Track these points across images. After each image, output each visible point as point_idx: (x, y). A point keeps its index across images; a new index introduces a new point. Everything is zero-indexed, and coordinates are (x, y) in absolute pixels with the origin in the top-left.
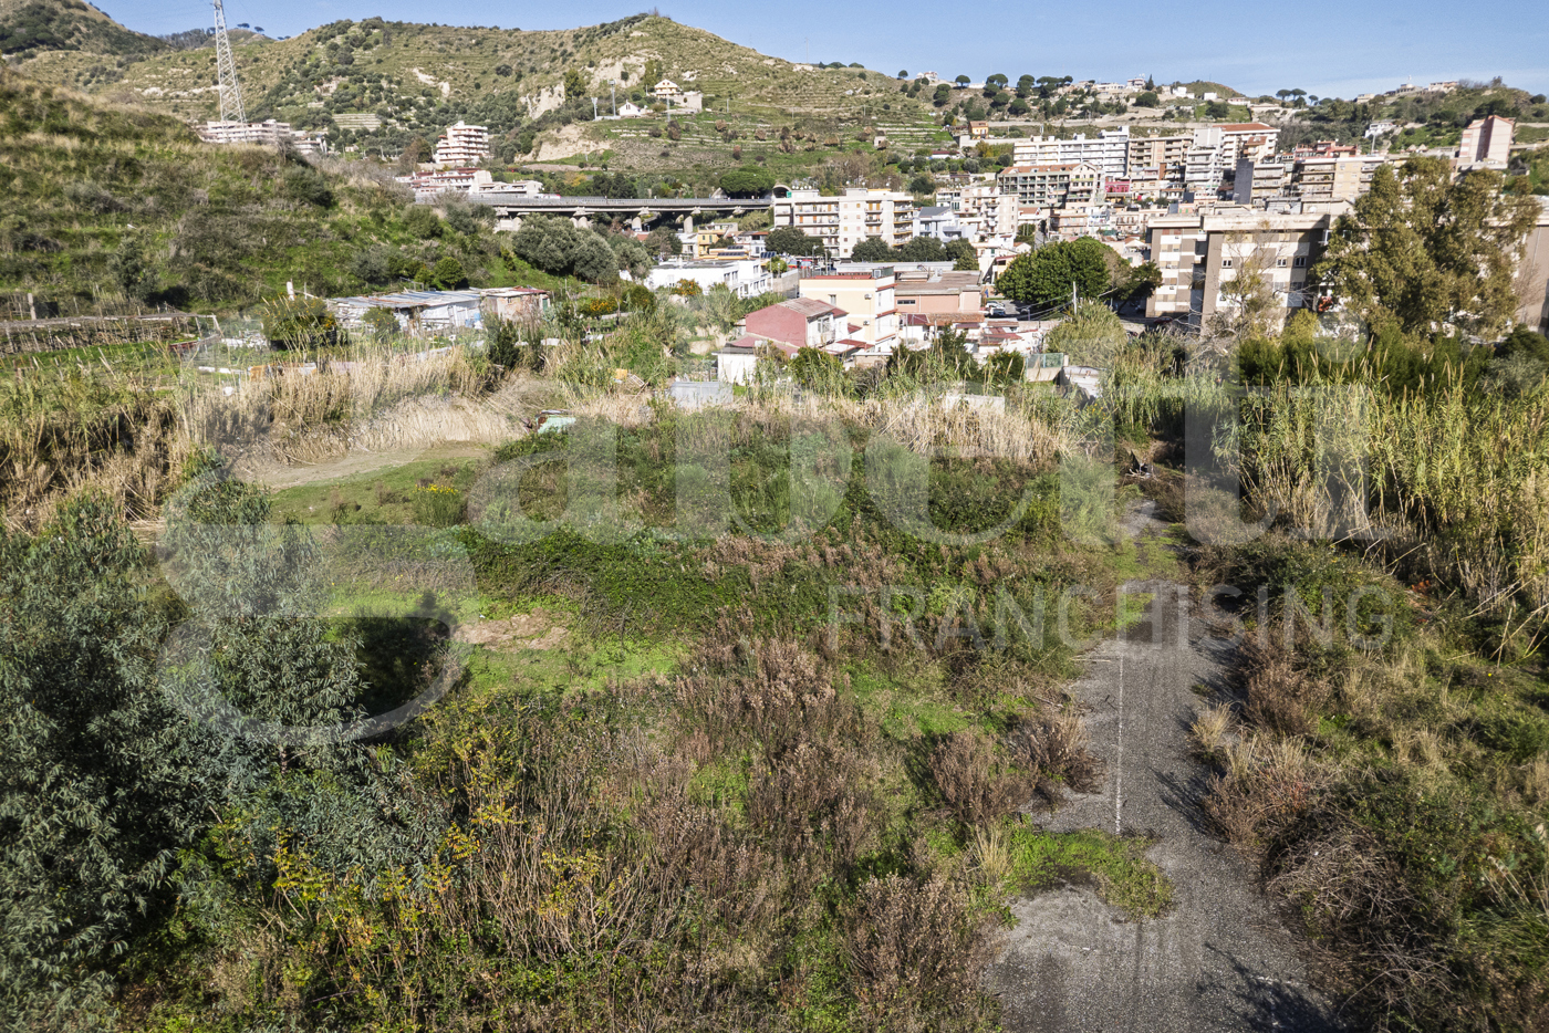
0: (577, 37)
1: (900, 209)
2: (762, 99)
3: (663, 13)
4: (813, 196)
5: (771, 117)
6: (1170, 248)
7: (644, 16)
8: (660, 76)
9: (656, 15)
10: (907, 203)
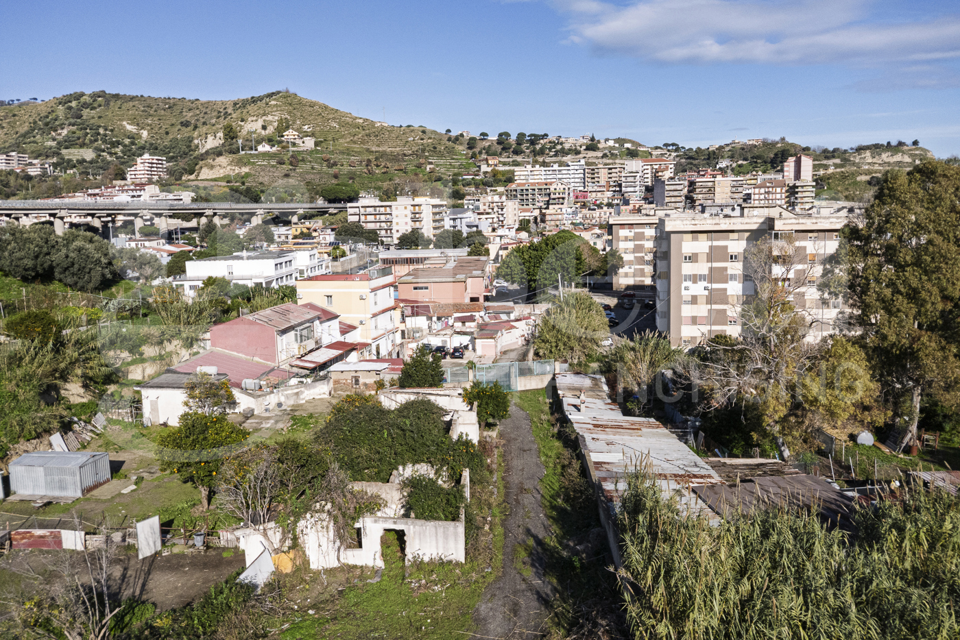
0: (235, 104)
2: (355, 143)
3: (292, 91)
5: (359, 153)
6: (626, 239)
7: (279, 92)
8: (287, 128)
9: (287, 92)
10: (442, 206)
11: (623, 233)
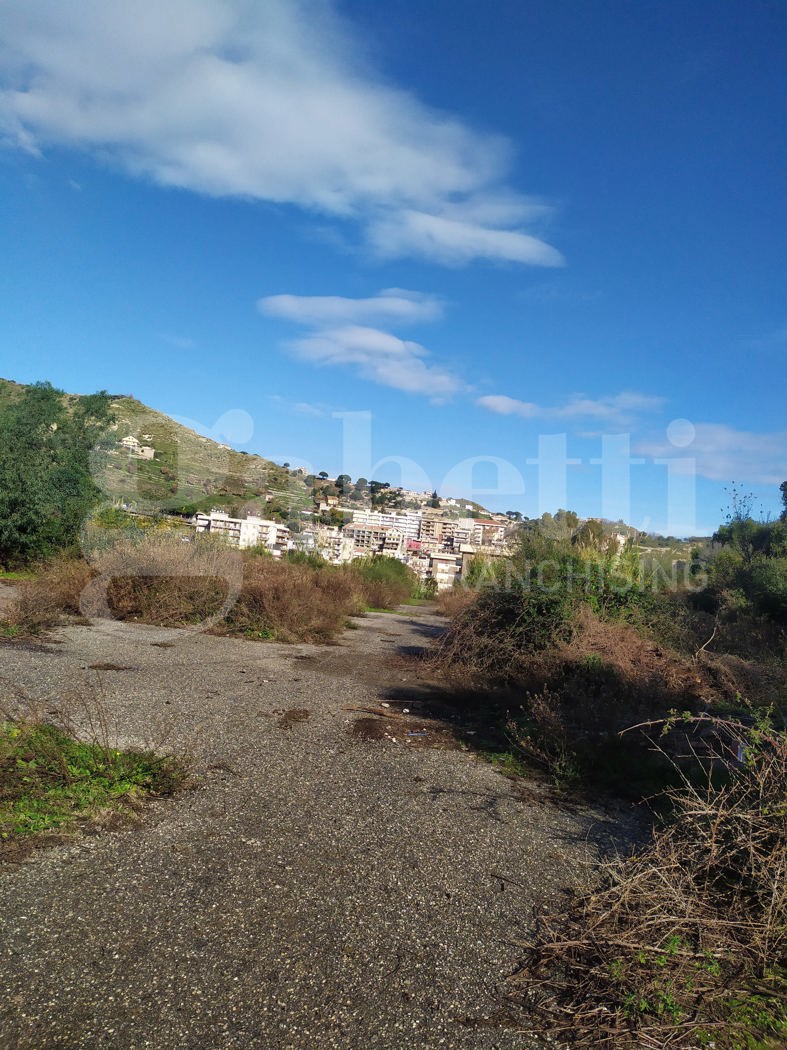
0: (72, 399)
1: (280, 534)
2: (196, 461)
3: (136, 398)
4: (225, 517)
5: (199, 472)
6: (443, 571)
7: (122, 396)
8: (127, 434)
9: (131, 397)
10: (285, 531)
11: (441, 566)
